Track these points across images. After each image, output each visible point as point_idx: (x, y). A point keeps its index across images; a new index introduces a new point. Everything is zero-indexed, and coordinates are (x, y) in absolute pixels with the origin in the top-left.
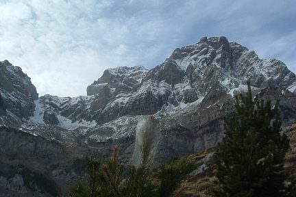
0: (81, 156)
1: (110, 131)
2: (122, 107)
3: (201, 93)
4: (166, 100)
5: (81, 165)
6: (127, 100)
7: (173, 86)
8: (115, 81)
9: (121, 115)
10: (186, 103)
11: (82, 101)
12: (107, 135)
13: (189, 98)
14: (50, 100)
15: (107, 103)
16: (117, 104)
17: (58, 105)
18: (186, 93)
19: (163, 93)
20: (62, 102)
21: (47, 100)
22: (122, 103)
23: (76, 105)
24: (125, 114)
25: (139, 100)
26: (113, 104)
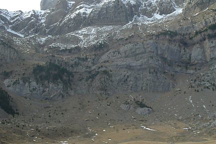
0: (43, 63)
1: (77, 40)
2: (85, 18)
3: (178, 5)
4: (137, 10)
5: (44, 73)
6: (89, 11)
9: (85, 26)
10: (161, 14)
11: (35, 15)
12: (73, 43)
13: (165, 9)
15: (65, 16)
16: (79, 14)
17: (9, 18)
18: (161, 3)
19: (133, 3)
20: (12, 16)
22: (84, 13)
23: (29, 19)
24: (89, 25)
26: (73, 16)
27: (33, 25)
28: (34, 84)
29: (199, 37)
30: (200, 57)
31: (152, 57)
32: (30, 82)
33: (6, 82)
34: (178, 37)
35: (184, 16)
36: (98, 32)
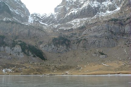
0: (56, 37)
1: (71, 25)
2: (74, 15)
3: (118, 6)
4: (98, 10)
5: (57, 41)
6: (76, 12)
7: (101, 3)
8: (69, 4)
9: (75, 18)
10: (110, 11)
11: (52, 15)
12: (69, 27)
13: (112, 8)
14: (36, 15)
15: (65, 14)
16: (72, 13)
17: (40, 17)
18: (110, 6)
19: (96, 6)
20: (42, 16)
21: (35, 15)
22: (74, 13)
23: (49, 17)
24: (77, 18)
26: (69, 14)
27: (51, 20)
28: (53, 46)
29: (128, 21)
30: (129, 30)
31: (106, 32)
32: (51, 46)
33: (41, 46)
34: (118, 21)
35: (121, 11)
36: (81, 21)
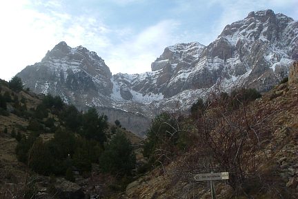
2: (184, 83)
3: (249, 66)
4: (220, 73)
6: (187, 76)
7: (225, 61)
8: (175, 58)
9: (184, 90)
10: (236, 76)
11: (149, 78)
13: (240, 71)
14: (122, 77)
15: (170, 78)
16: (179, 80)
17: (130, 81)
18: (237, 67)
19: (217, 68)
20: (132, 79)
21: (120, 78)
22: (184, 79)
23: (145, 81)
24: (187, 88)
25: (198, 75)
26: (176, 80)
36: (193, 96)
